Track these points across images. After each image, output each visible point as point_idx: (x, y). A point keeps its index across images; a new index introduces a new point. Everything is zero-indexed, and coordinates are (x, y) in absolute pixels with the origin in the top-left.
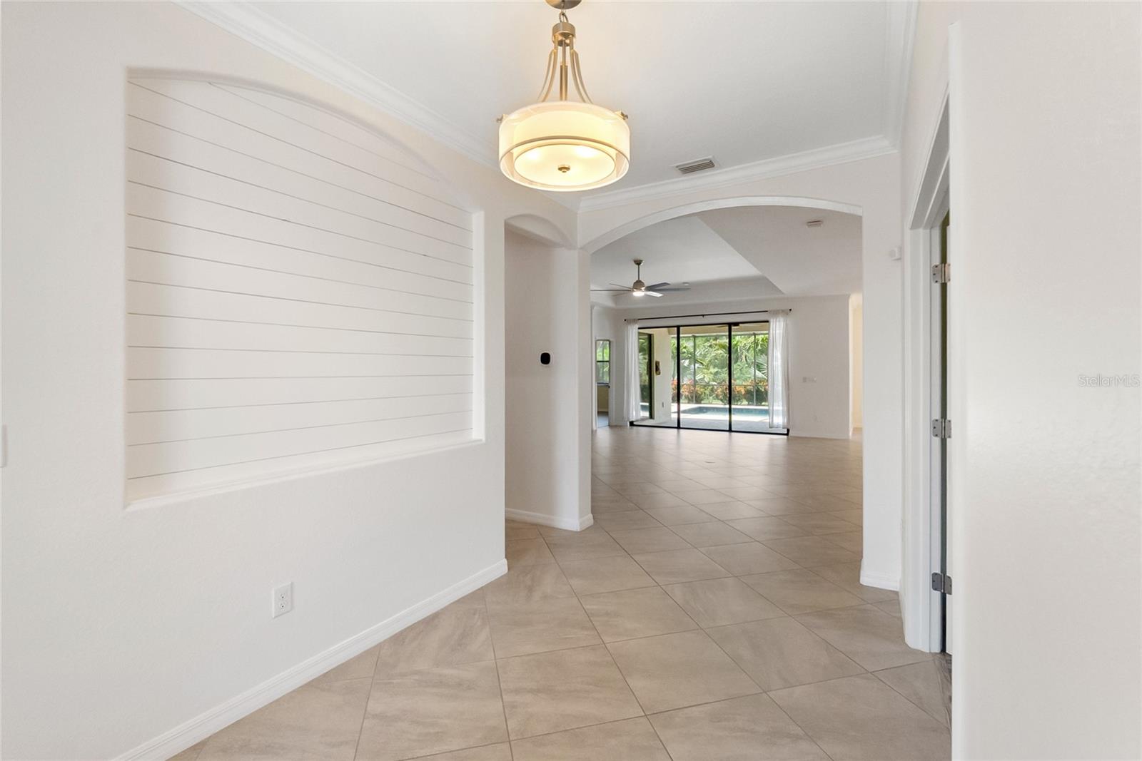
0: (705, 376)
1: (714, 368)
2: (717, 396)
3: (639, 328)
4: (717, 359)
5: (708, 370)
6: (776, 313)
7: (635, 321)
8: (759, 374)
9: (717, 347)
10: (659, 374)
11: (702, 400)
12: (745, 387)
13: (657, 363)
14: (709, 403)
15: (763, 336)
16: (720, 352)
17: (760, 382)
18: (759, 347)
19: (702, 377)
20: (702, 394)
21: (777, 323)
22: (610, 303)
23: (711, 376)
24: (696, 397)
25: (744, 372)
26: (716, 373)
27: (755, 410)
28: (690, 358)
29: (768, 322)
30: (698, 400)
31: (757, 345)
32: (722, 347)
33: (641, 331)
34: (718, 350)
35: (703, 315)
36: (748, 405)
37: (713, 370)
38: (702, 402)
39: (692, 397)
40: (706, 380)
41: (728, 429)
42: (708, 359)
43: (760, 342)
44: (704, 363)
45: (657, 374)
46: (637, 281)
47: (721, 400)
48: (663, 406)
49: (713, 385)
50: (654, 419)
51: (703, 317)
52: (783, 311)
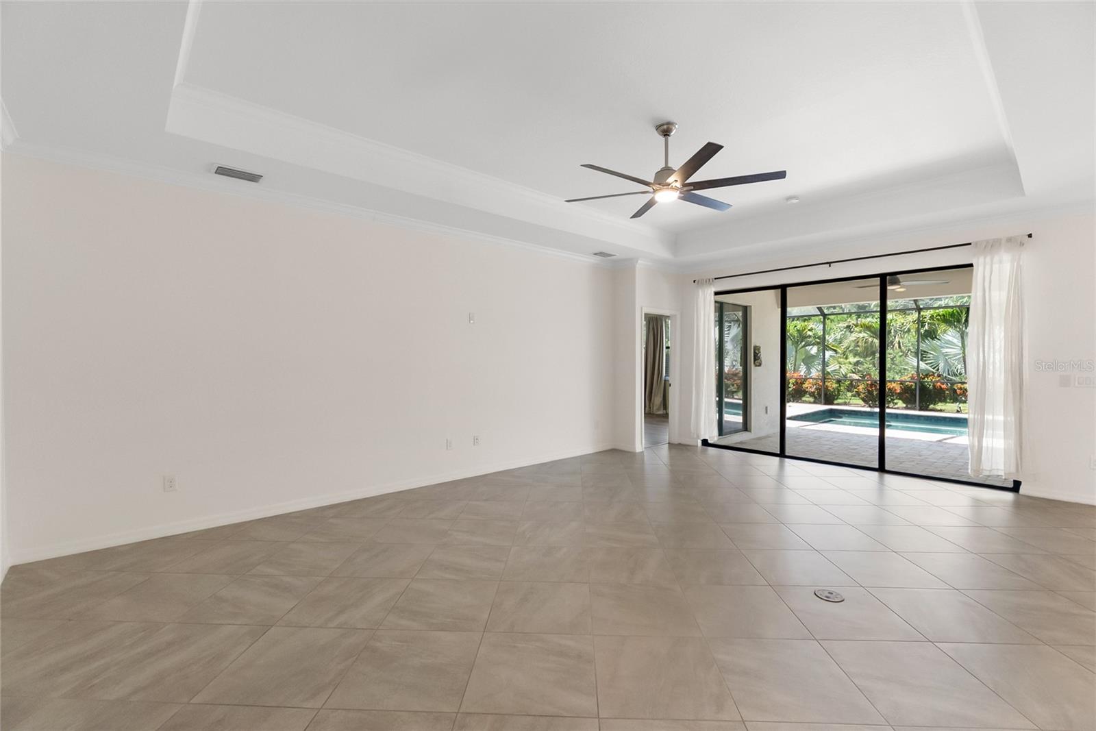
0: (841, 367)
1: (855, 357)
2: (858, 394)
3: (717, 293)
4: (859, 346)
5: (846, 358)
6: (992, 246)
7: (709, 282)
8: (923, 365)
9: (857, 329)
10: (760, 365)
11: (834, 399)
12: (902, 383)
13: (757, 349)
14: (845, 404)
15: (932, 312)
16: (862, 335)
17: (927, 376)
18: (926, 327)
19: (837, 367)
20: (834, 391)
21: (996, 267)
22: (663, 254)
23: (851, 367)
24: (826, 395)
25: (896, 362)
26: (857, 363)
27: (919, 417)
28: (818, 343)
29: (971, 265)
30: (829, 398)
31: (923, 326)
32: (867, 328)
33: (721, 298)
34: (860, 332)
35: (829, 263)
36: (906, 408)
37: (852, 359)
38: (836, 402)
39: (820, 395)
40: (843, 371)
41: (877, 467)
42: (845, 344)
43: (927, 320)
44: (838, 350)
45: (756, 366)
46: (662, 170)
47: (863, 400)
48: (767, 412)
49: (852, 381)
50: (750, 431)
51: (830, 266)
52: (1009, 240)
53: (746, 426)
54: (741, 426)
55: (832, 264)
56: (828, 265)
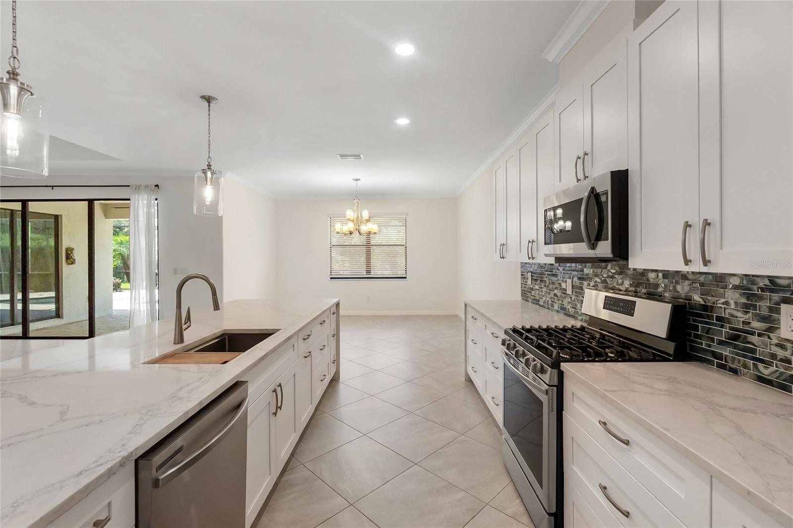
50: (62, 318)
51: (53, 189)
52: (146, 186)
53: (58, 314)
54: (54, 314)
55: (54, 188)
56: (51, 188)
